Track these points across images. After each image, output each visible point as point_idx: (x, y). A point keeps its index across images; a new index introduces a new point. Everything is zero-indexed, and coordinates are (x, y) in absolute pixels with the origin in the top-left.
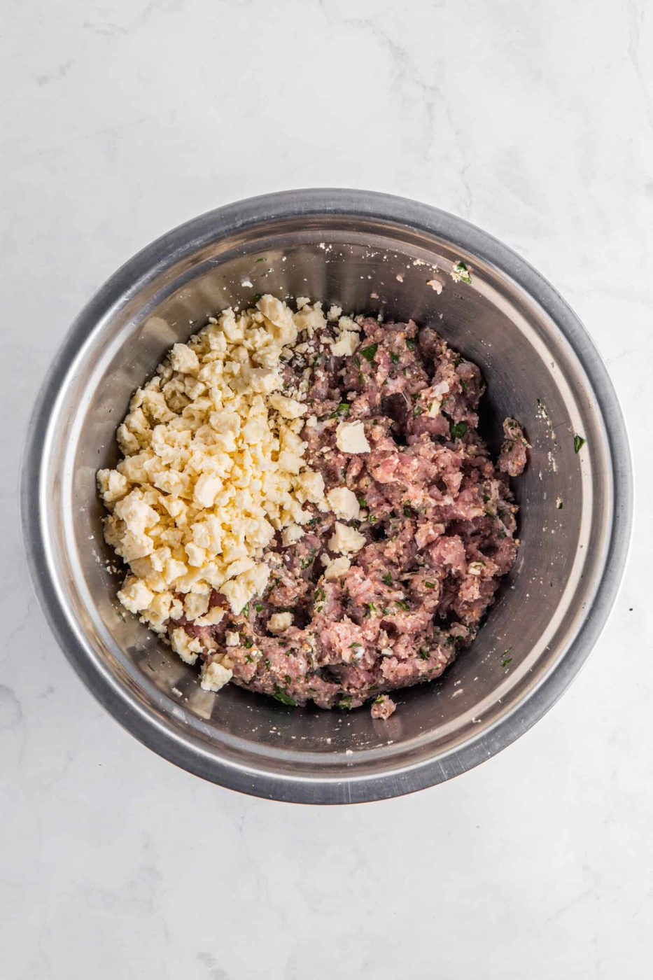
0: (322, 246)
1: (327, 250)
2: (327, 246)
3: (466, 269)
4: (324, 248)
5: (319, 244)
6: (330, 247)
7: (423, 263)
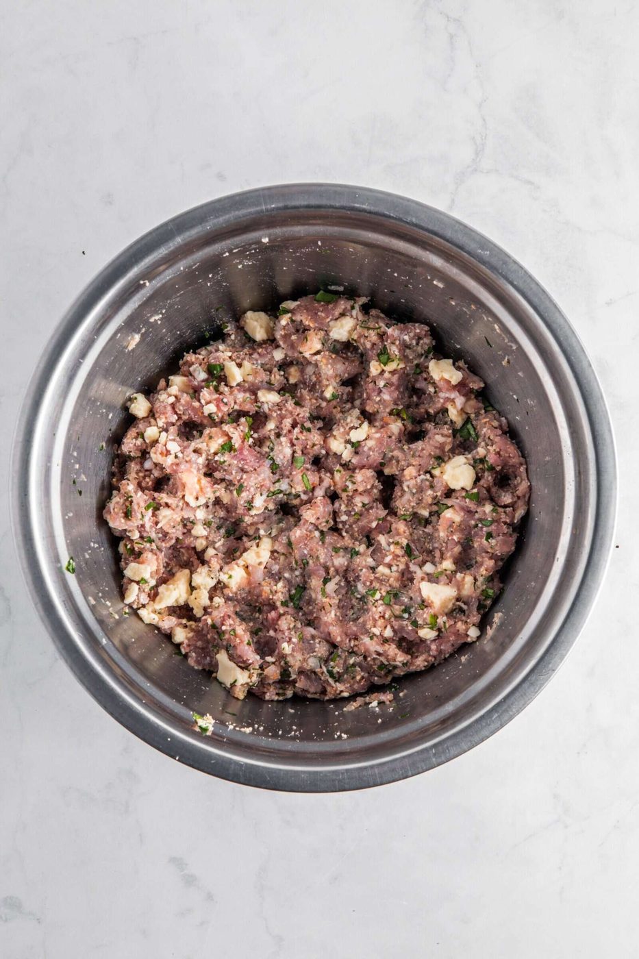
0: (345, 736)
1: (338, 734)
2: (340, 737)
3: (200, 727)
4: (343, 735)
5: (348, 738)
6: (336, 736)
7: (243, 730)
